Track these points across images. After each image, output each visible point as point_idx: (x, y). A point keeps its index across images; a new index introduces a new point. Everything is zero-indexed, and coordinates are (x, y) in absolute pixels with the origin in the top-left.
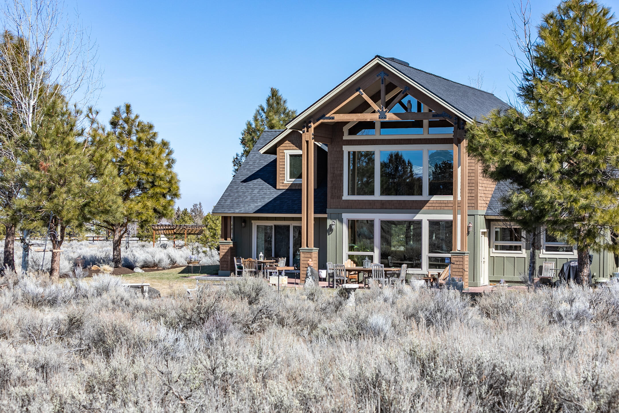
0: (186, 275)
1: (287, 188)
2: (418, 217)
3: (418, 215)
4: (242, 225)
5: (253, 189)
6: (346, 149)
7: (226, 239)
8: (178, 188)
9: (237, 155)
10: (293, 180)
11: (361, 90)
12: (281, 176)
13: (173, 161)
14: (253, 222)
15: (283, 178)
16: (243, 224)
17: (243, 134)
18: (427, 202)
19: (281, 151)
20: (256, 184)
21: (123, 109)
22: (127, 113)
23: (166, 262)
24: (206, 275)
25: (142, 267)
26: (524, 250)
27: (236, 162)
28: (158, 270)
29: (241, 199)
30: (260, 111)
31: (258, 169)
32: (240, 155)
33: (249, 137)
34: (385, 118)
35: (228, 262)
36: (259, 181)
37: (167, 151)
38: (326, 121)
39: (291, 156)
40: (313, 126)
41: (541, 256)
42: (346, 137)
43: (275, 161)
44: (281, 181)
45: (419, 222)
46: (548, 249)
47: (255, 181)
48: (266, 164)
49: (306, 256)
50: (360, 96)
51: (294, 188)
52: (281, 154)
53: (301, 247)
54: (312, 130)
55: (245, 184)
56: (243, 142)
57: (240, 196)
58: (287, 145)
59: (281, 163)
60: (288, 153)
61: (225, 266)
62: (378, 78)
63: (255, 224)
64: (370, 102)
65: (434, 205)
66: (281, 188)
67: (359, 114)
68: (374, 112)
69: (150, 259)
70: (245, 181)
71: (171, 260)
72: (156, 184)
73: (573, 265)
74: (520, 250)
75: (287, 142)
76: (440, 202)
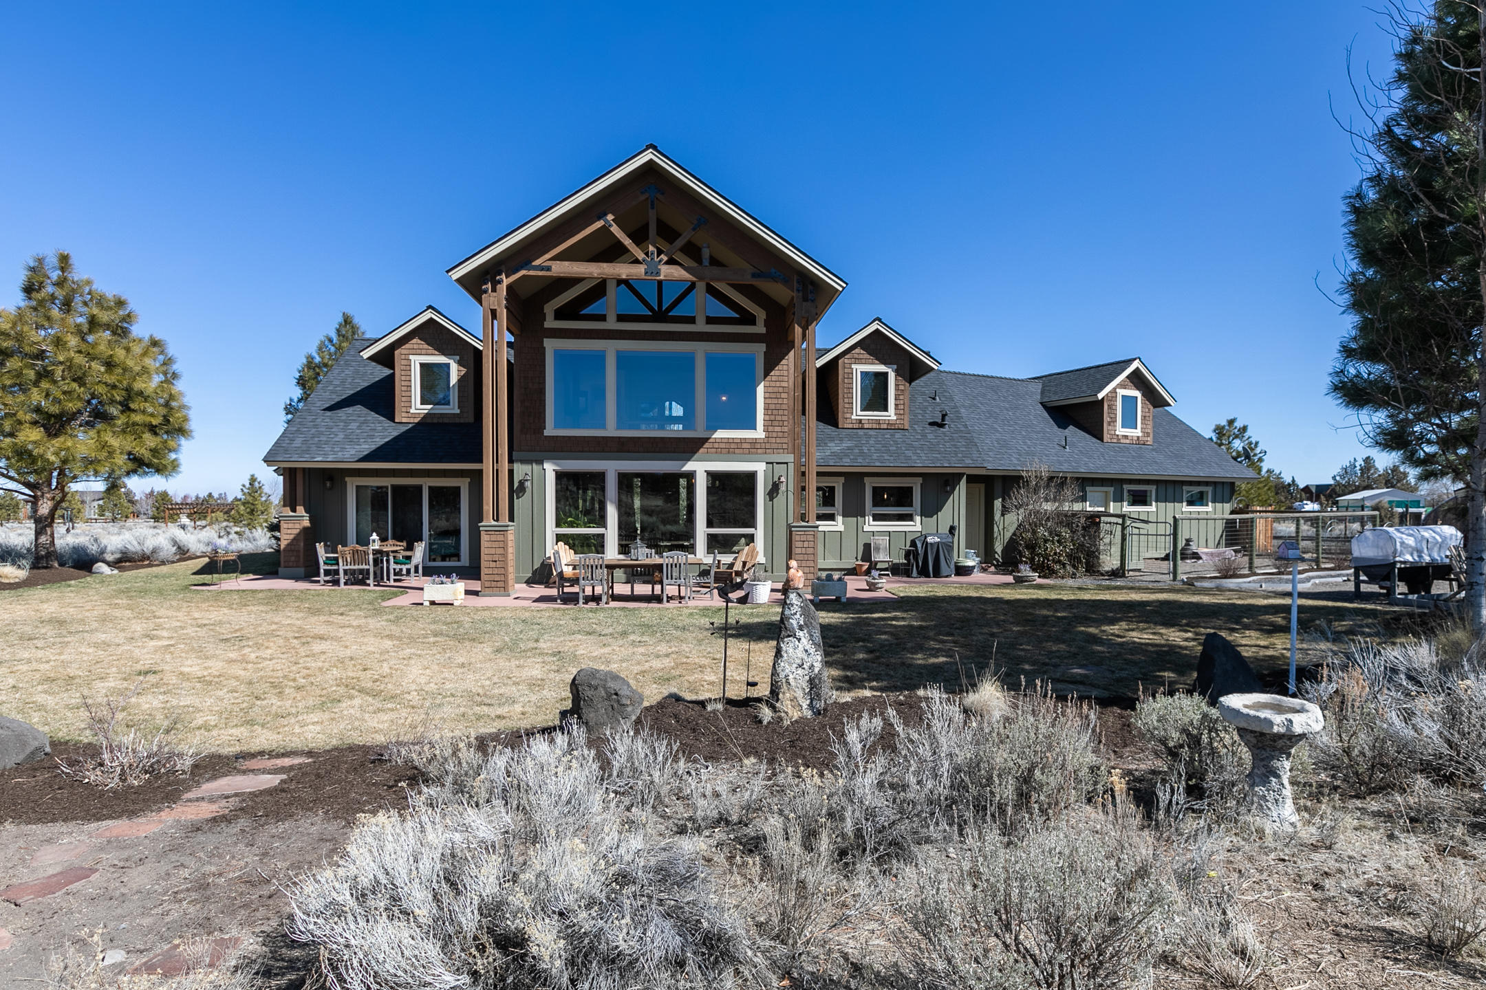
0: (207, 578)
1: (417, 420)
2: (689, 466)
3: (690, 463)
4: (325, 484)
5: (347, 423)
6: (550, 345)
7: (294, 510)
8: (186, 419)
9: (291, 400)
10: (430, 407)
11: (610, 217)
12: (403, 399)
13: (175, 376)
14: (347, 479)
15: (407, 404)
16: (328, 484)
17: (300, 372)
18: (707, 439)
19: (403, 357)
20: (351, 415)
21: (52, 261)
22: (63, 269)
23: (168, 550)
24: (252, 576)
25: (115, 564)
26: (840, 519)
27: (289, 409)
28: (150, 566)
29: (324, 438)
30: (327, 342)
31: (352, 392)
32: (296, 400)
33: (311, 373)
34: (658, 273)
35: (298, 551)
36: (359, 409)
37: (161, 357)
38: (532, 273)
39: (422, 365)
40: (506, 281)
41: (866, 528)
42: (550, 323)
43: (393, 375)
44: (404, 410)
45: (690, 476)
46: (877, 517)
47: (350, 410)
48: (366, 384)
49: (493, 538)
50: (605, 230)
51: (429, 421)
52: (404, 362)
53: (481, 521)
54: (503, 289)
55: (328, 413)
56: (301, 382)
57: (322, 433)
58: (415, 346)
59: (403, 378)
60: (416, 361)
61: (293, 559)
62: (643, 198)
63: (352, 484)
64: (627, 242)
65: (716, 445)
66: (404, 420)
67: (605, 265)
68: (637, 261)
69: (134, 547)
70: (330, 409)
71: (179, 548)
72: (132, 406)
73: (932, 541)
74: (834, 520)
75: (415, 341)
76: (729, 441)
